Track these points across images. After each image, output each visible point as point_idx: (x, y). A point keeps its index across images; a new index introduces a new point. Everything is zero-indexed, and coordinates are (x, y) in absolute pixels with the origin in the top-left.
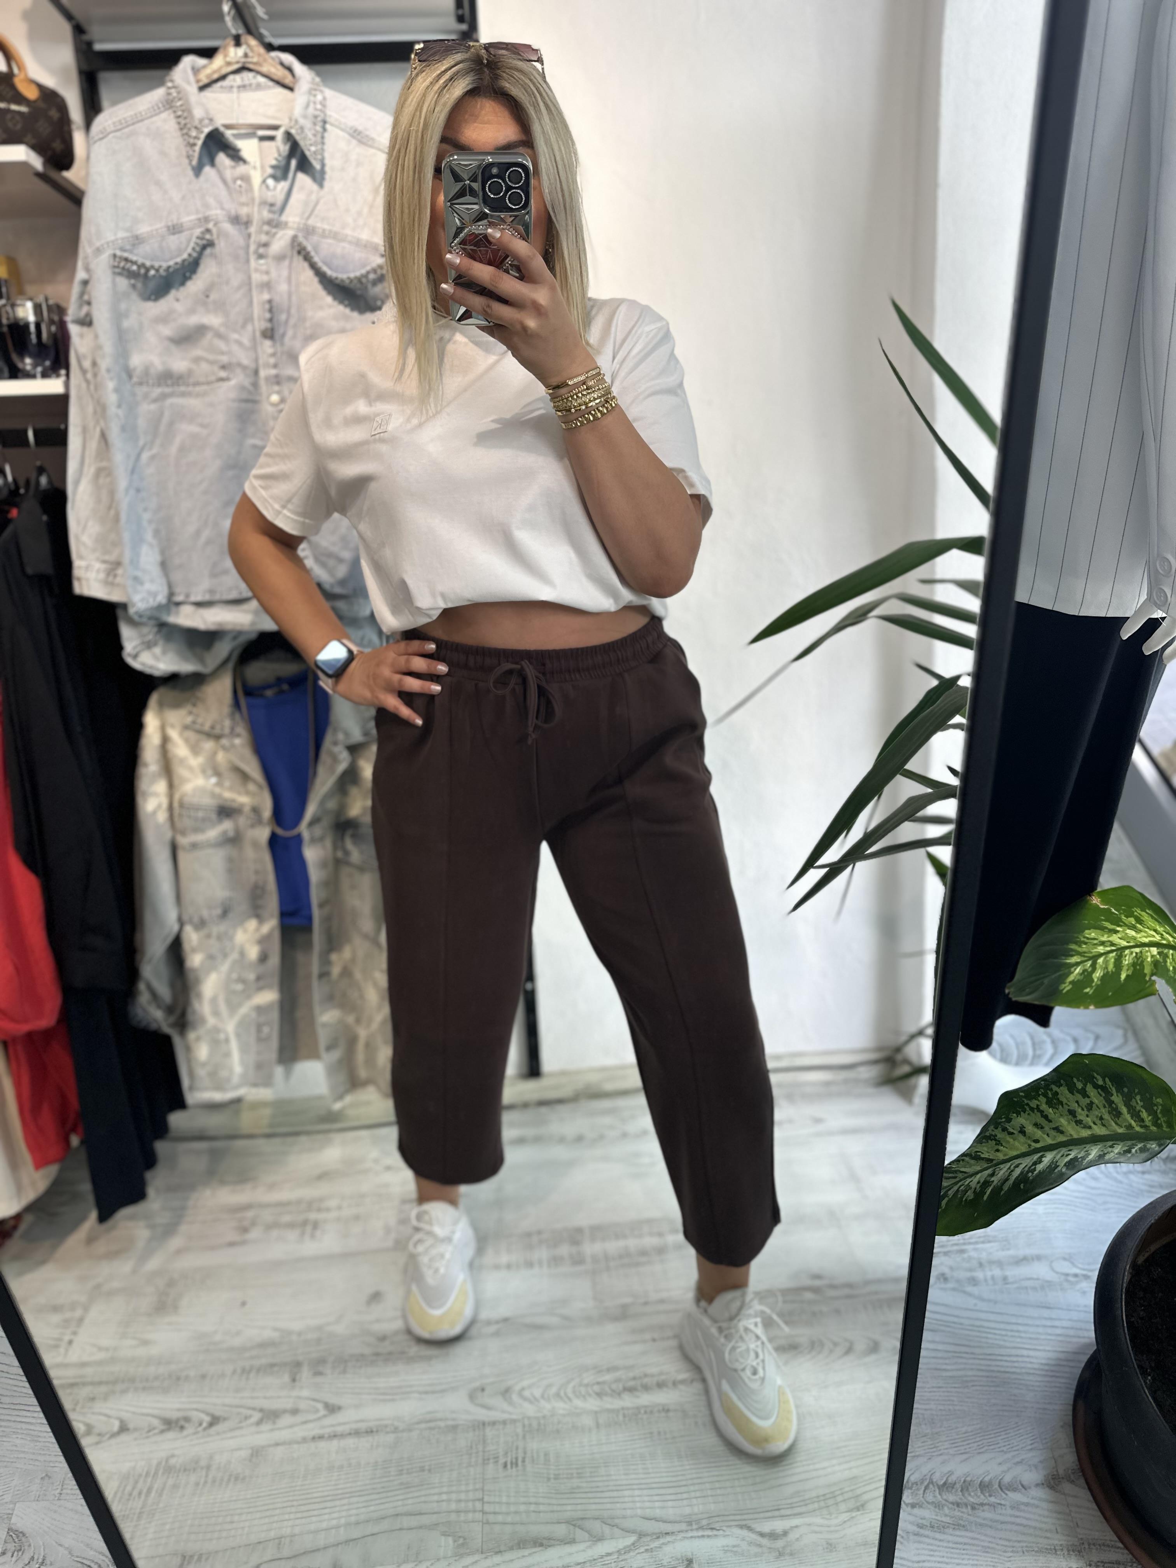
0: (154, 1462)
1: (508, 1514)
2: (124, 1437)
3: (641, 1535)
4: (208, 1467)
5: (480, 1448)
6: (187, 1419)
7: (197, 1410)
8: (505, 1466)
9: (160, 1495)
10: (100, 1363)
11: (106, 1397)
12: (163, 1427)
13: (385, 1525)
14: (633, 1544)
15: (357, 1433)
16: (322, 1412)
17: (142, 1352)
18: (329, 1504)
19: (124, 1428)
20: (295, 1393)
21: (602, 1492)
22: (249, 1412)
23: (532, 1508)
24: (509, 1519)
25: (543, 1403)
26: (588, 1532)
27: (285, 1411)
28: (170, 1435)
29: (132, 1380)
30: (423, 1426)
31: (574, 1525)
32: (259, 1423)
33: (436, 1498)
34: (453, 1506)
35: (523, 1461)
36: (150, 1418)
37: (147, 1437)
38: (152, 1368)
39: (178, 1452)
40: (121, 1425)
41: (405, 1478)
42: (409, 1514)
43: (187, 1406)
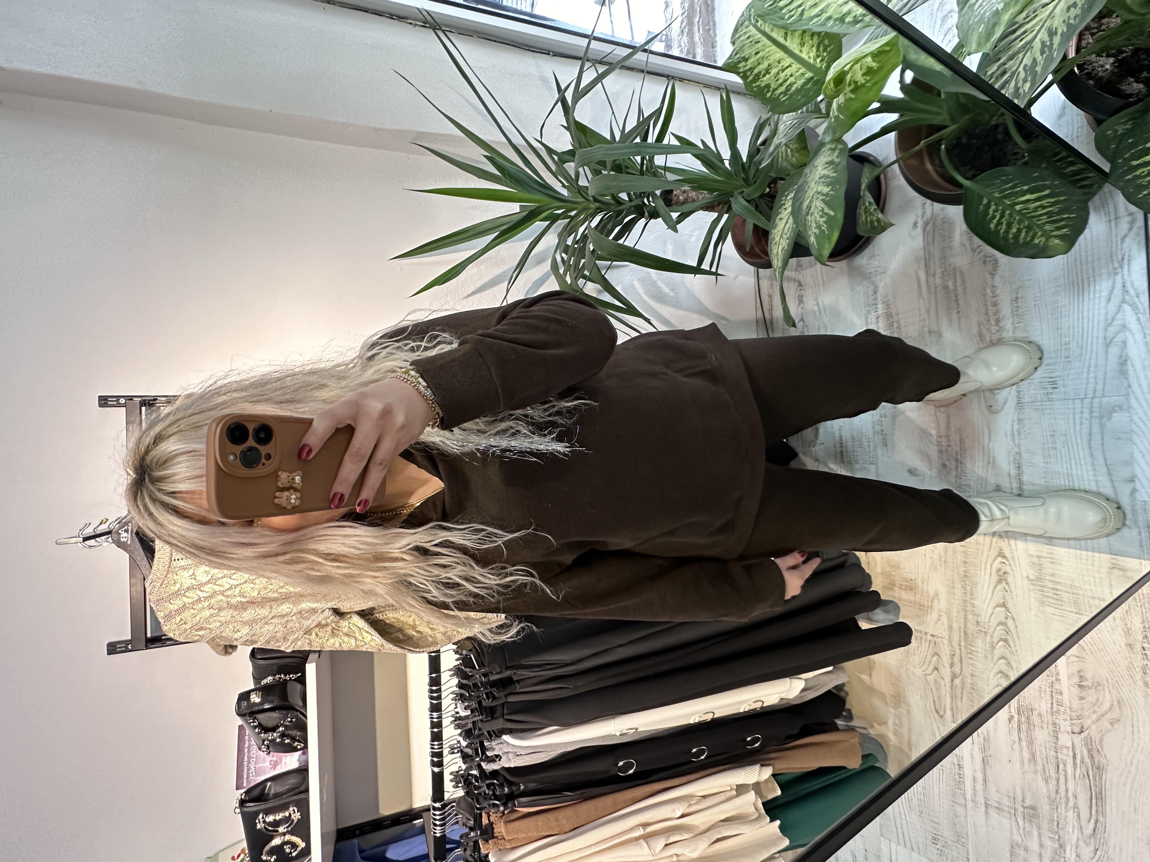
0: (1032, 587)
1: (1096, 383)
2: (1009, 605)
3: (1123, 301)
4: (1039, 557)
5: (1037, 404)
6: (999, 570)
7: (992, 565)
8: (1055, 388)
9: (1059, 583)
10: (949, 618)
11: (976, 615)
12: (1004, 584)
13: (1099, 454)
14: (1131, 305)
17: (943, 596)
19: (1004, 605)
21: (1083, 329)
23: (1092, 369)
24: (1101, 382)
26: (1117, 333)
28: (1010, 579)
29: (965, 601)
30: (1016, 438)
31: (1110, 343)
33: (1078, 427)
34: (1086, 415)
35: (1052, 378)
36: (996, 591)
37: (1011, 592)
38: (956, 591)
39: (1025, 575)
40: (1001, 607)
41: (1059, 445)
42: (1090, 441)
43: (988, 571)
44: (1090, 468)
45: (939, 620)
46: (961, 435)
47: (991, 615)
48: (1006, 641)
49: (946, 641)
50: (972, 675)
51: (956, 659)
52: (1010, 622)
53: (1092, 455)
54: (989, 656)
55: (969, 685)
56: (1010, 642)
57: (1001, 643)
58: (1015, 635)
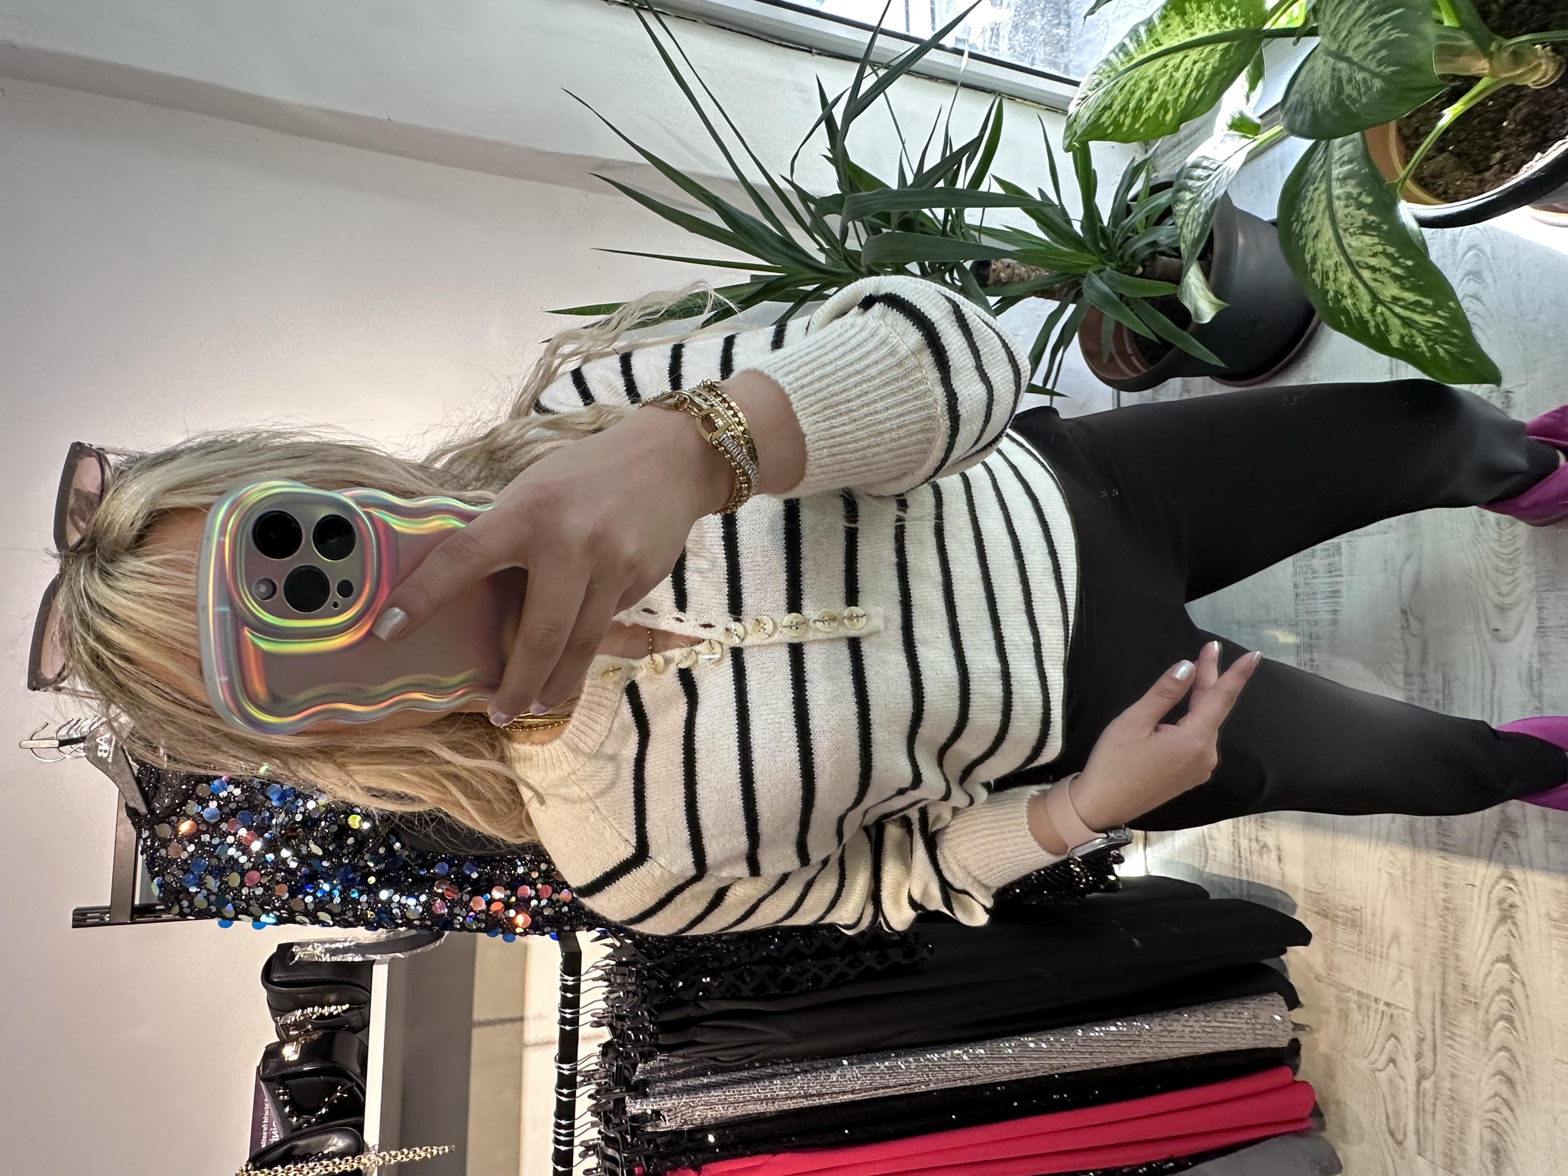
0: (1555, 931)
2: (1518, 959)
6: (1501, 901)
7: (1490, 892)
10: (1417, 978)
11: (1462, 974)
12: (1509, 925)
17: (1407, 942)
19: (1507, 959)
22: (1500, 845)
25: (1517, 575)
28: (1521, 916)
29: (1443, 950)
30: (1536, 684)
32: (1515, 835)
36: (1496, 936)
37: (1521, 938)
38: (1430, 932)
39: (1544, 911)
40: (1503, 962)
43: (1484, 901)
45: (1400, 978)
47: (1487, 975)
48: (1509, 1020)
49: (1409, 1016)
50: (1453, 1076)
51: (1427, 1047)
52: (1517, 989)
54: (1482, 1044)
55: (1448, 1093)
56: (1518, 1024)
57: (1502, 1024)
58: (1525, 1012)
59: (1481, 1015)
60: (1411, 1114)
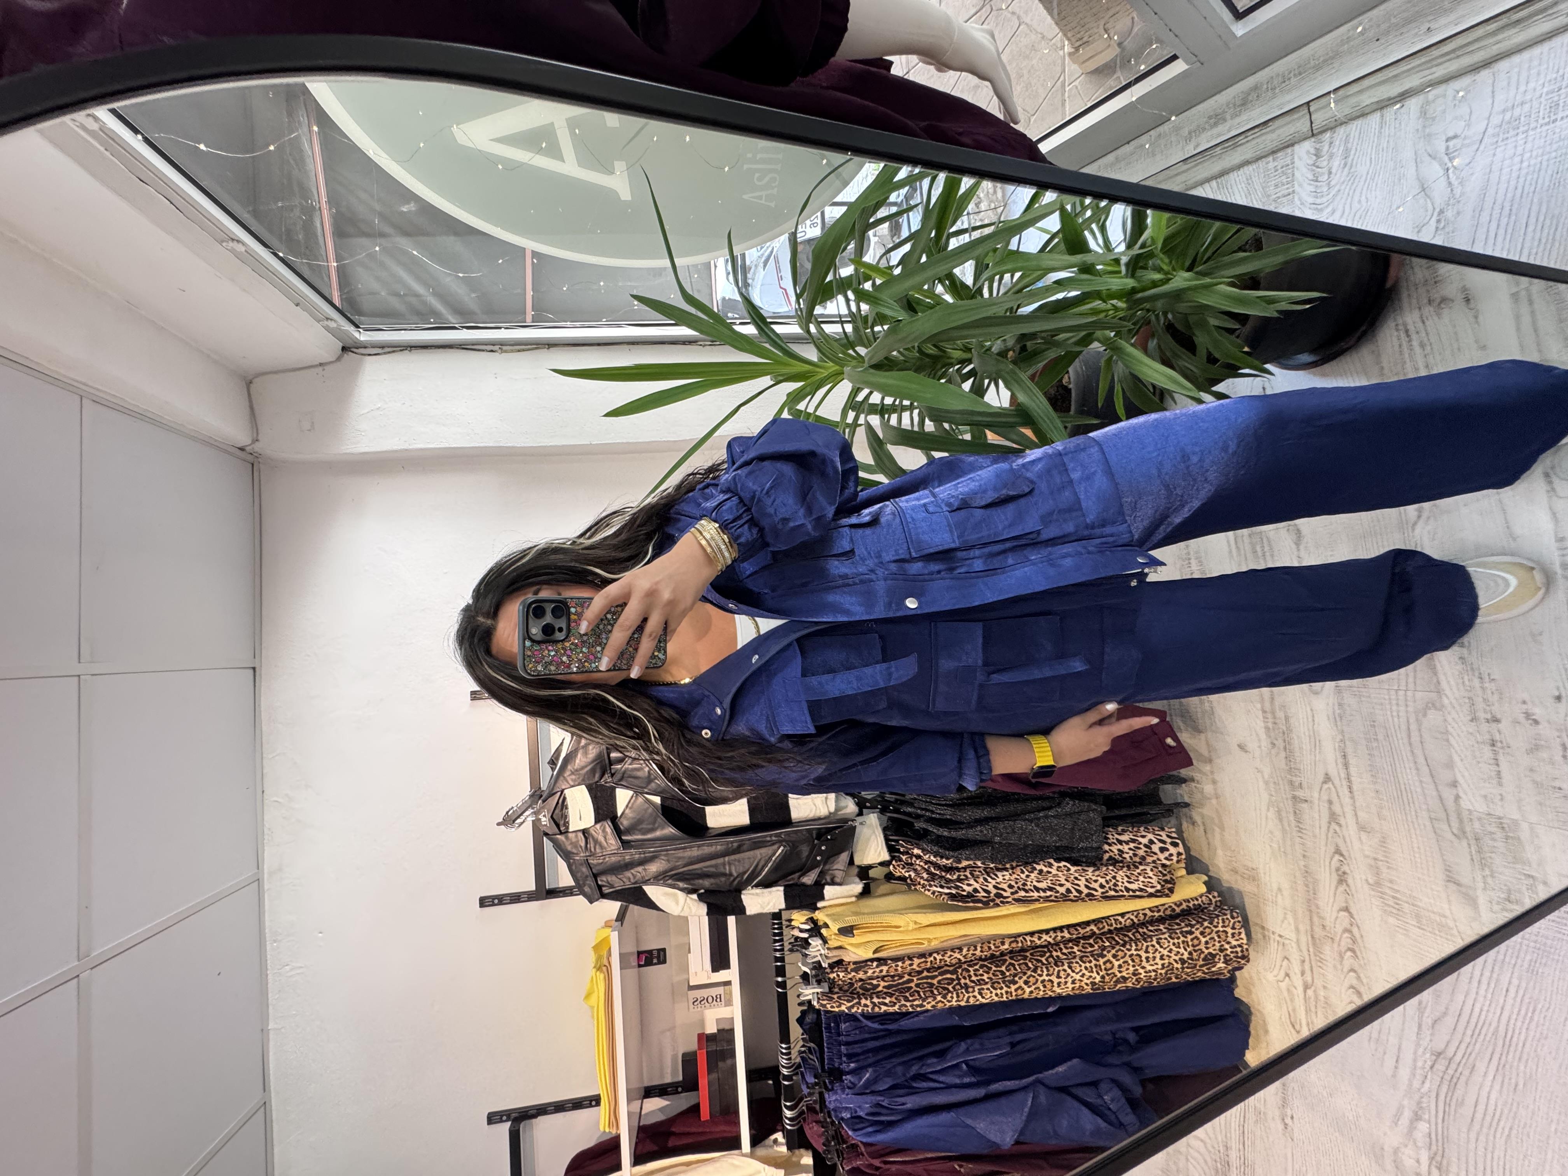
0: (1372, 892)
2: (1353, 909)
4: (1375, 859)
6: (1338, 870)
7: (1330, 863)
9: (1398, 891)
10: (1296, 919)
11: (1321, 918)
12: (1344, 886)
13: (1418, 752)
15: (1346, 765)
16: (1330, 785)
17: (1286, 893)
18: (1403, 787)
19: (1346, 909)
20: (1316, 802)
22: (1332, 831)
27: (1330, 808)
28: (1350, 881)
29: (1309, 901)
30: (1339, 723)
32: (1340, 825)
33: (1396, 719)
34: (1402, 708)
36: (1338, 892)
37: (1352, 895)
38: (1299, 888)
39: (1364, 877)
40: (1344, 911)
41: (1380, 737)
42: (1409, 737)
43: (1327, 868)
44: (1412, 765)
45: (1285, 919)
46: (1285, 712)
47: (1336, 919)
48: (1353, 951)
49: (1294, 945)
50: (1325, 987)
51: (1307, 966)
52: (1355, 930)
53: (1412, 752)
54: (1339, 967)
55: (1322, 999)
56: (1358, 953)
57: (1349, 954)
58: (1361, 945)
59: (1336, 945)
60: (1303, 1013)
